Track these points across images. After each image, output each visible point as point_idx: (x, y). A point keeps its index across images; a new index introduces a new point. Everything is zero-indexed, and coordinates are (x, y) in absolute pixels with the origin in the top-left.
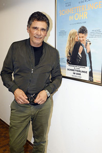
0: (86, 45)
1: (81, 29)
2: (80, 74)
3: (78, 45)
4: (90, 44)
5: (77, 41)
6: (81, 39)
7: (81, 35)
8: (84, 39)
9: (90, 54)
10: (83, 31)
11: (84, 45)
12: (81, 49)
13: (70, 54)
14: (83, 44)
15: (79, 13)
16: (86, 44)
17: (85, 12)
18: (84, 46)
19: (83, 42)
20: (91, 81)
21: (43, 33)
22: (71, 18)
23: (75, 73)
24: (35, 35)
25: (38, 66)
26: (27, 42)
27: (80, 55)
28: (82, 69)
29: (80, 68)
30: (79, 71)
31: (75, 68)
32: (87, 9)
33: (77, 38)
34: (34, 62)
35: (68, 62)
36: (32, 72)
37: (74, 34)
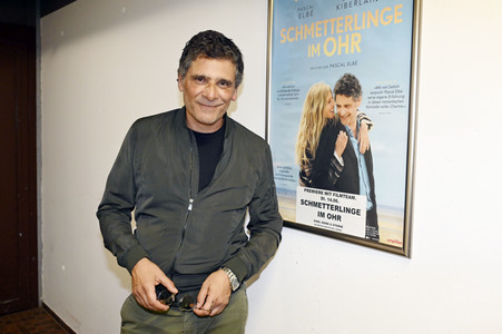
0: (357, 130)
1: (341, 81)
2: (339, 218)
3: (332, 128)
4: (370, 125)
5: (331, 116)
6: (343, 111)
7: (342, 100)
8: (351, 110)
9: (368, 155)
10: (349, 87)
12: (342, 139)
13: (308, 155)
14: (348, 127)
15: (335, 36)
16: (359, 125)
17: (353, 35)
18: (352, 133)
19: (349, 120)
22: (313, 50)
23: (322, 215)
24: (199, 98)
25: (210, 190)
27: (340, 160)
28: (344, 201)
29: (339, 199)
30: (337, 208)
31: (323, 199)
32: (360, 24)
33: (331, 110)
34: (198, 177)
35: (303, 180)
36: (190, 208)
37: (321, 96)
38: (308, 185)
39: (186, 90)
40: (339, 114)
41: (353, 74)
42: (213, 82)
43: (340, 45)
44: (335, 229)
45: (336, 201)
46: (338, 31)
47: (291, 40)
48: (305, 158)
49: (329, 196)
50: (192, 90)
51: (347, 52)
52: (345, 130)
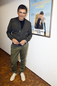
0: (43, 20)
2: (40, 33)
3: (39, 20)
4: (45, 19)
6: (41, 17)
7: (41, 15)
9: (45, 24)
10: (42, 13)
11: (42, 20)
13: (36, 24)
15: (40, 5)
16: (43, 19)
20: (45, 36)
22: (36, 7)
24: (20, 15)
26: (17, 19)
28: (41, 30)
32: (44, 3)
33: (39, 17)
37: (38, 15)
42: (22, 13)
47: (33, 6)
49: (39, 30)
51: (42, 8)
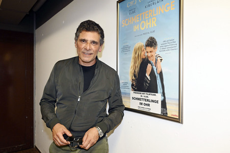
0: (156, 62)
1: (148, 41)
2: (149, 105)
3: (145, 63)
4: (161, 60)
5: (144, 57)
6: (149, 54)
7: (149, 49)
8: (153, 54)
9: (161, 74)
10: (152, 43)
12: (149, 67)
13: (135, 76)
14: (152, 62)
15: (145, 20)
16: (156, 60)
17: (153, 19)
18: (154, 64)
21: (93, 47)
22: (136, 28)
23: (141, 104)
24: (83, 50)
25: (88, 92)
27: (149, 77)
28: (151, 97)
29: (149, 96)
30: (148, 100)
31: (141, 96)
32: (155, 13)
33: (144, 54)
34: (83, 86)
35: (133, 88)
36: (79, 100)
37: (140, 48)
38: (135, 90)
39: (78, 47)
40: (147, 56)
41: (153, 36)
42: (89, 42)
43: (147, 24)
44: (147, 110)
45: (147, 97)
46: (146, 18)
47: (126, 25)
48: (134, 78)
49: (144, 95)
50: (80, 46)
51: (150, 27)
52: (150, 63)
